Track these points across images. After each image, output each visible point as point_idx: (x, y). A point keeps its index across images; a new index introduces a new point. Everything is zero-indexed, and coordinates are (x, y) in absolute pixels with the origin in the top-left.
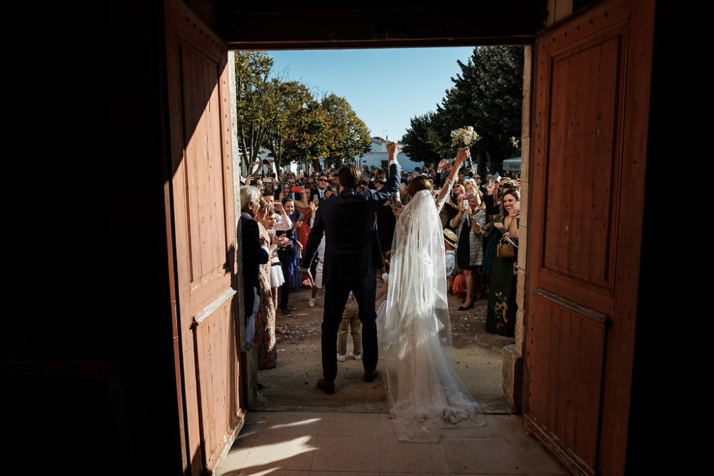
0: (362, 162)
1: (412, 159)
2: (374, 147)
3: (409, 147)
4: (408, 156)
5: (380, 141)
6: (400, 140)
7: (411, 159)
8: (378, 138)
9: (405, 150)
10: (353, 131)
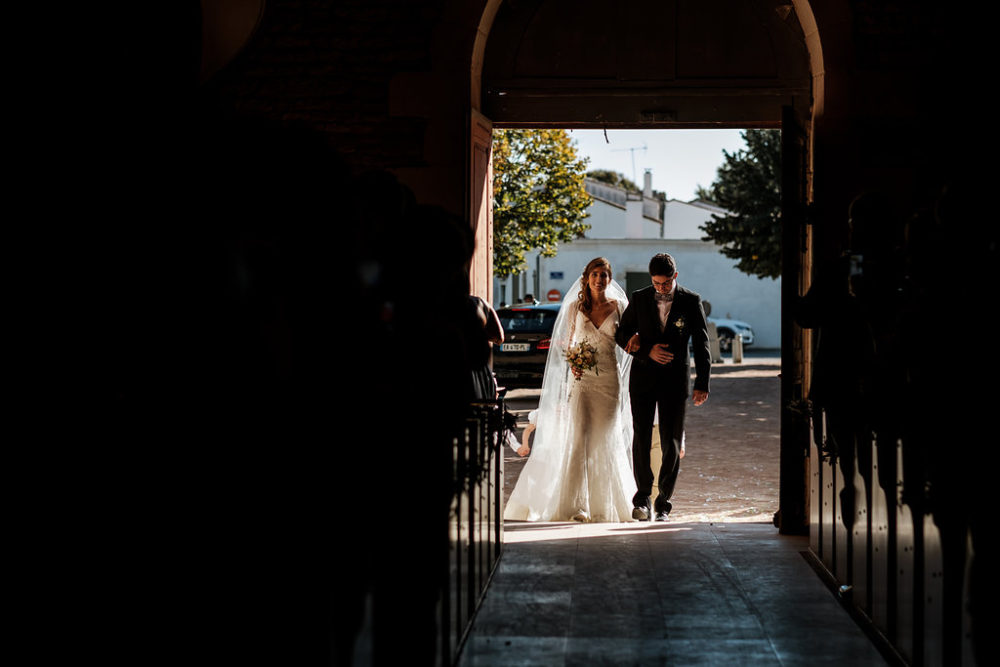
0: (545, 276)
1: (746, 267)
2: (599, 218)
3: (736, 221)
4: (731, 254)
5: (621, 192)
6: (708, 187)
7: (741, 267)
8: (607, 178)
9: (717, 232)
10: (523, 159)
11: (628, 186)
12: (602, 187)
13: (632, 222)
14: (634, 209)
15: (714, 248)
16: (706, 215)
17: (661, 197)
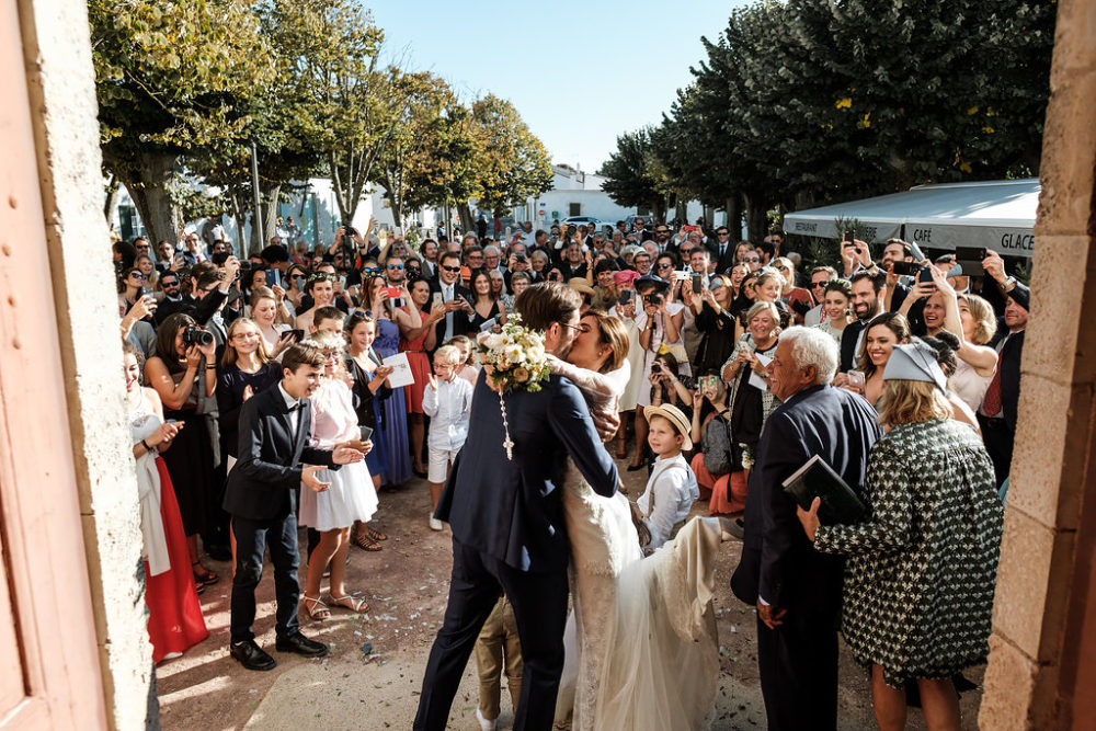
0: (538, 204)
1: (619, 203)
2: (557, 181)
3: (615, 183)
4: (613, 197)
5: (568, 172)
6: (600, 170)
7: (616, 203)
8: (564, 166)
9: (607, 188)
10: (524, 156)
11: (571, 169)
12: (562, 170)
13: (572, 183)
14: (573, 178)
15: (606, 195)
16: (602, 180)
17: (583, 173)
